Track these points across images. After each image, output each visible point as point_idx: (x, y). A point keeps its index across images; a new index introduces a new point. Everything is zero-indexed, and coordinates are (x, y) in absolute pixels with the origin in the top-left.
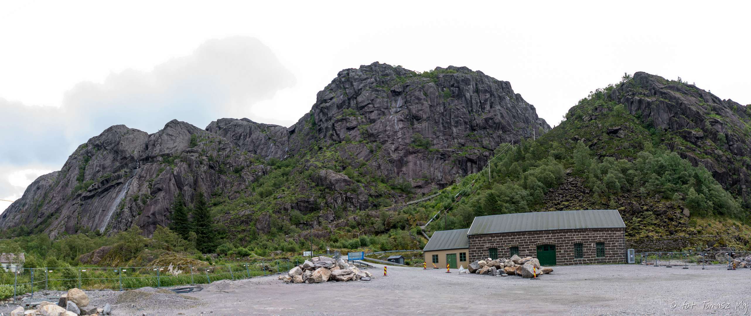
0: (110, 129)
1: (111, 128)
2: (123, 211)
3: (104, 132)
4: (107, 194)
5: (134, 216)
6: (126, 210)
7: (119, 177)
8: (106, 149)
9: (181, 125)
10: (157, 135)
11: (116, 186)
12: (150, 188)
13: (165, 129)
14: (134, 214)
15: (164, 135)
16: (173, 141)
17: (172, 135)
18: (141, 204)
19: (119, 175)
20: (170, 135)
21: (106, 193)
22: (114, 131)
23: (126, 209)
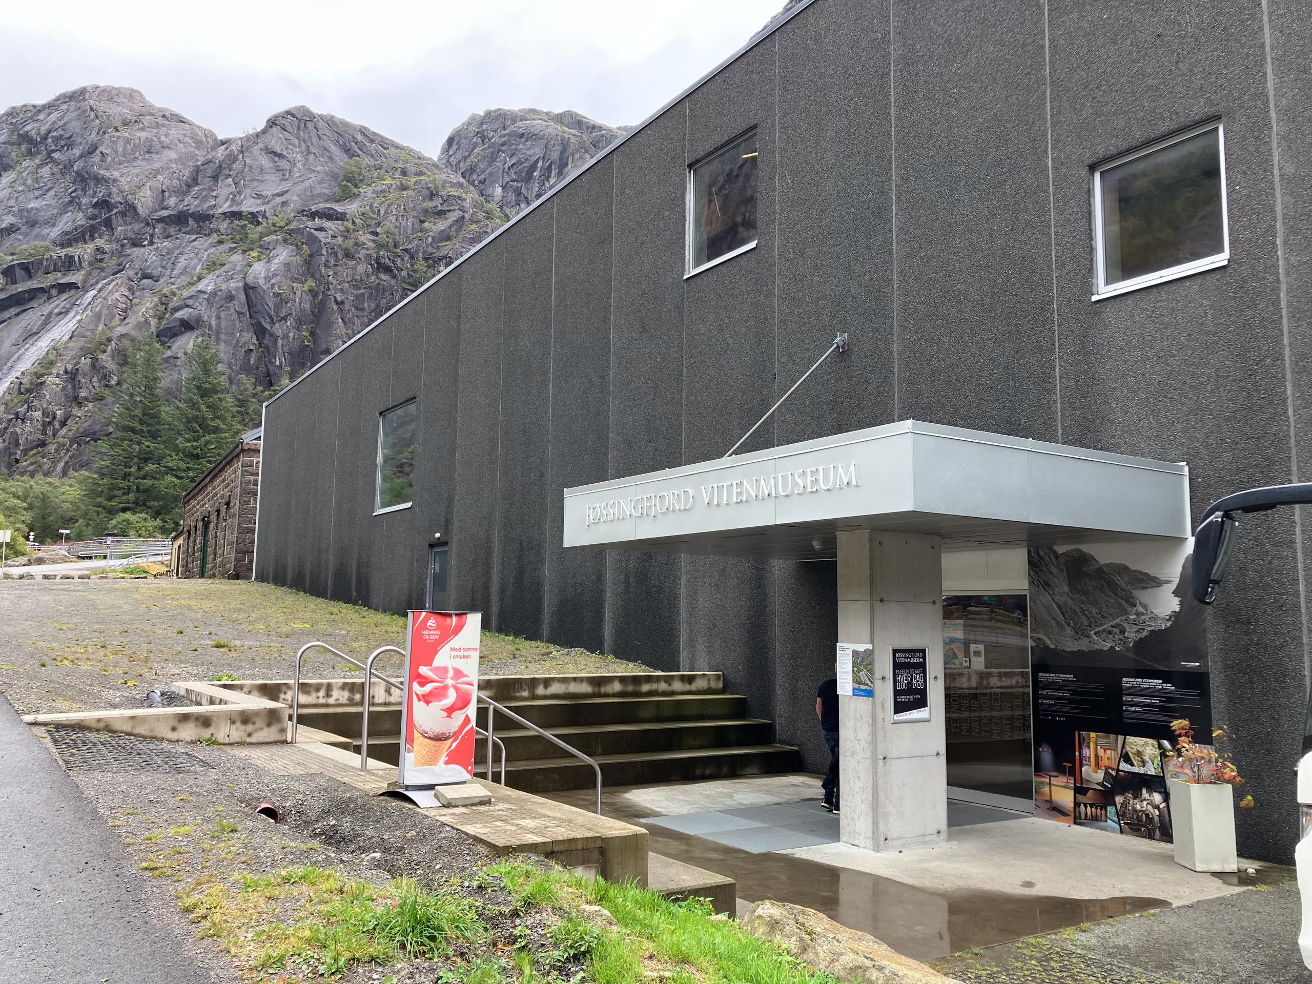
4: (18, 315)
5: (80, 404)
7: (69, 264)
8: (53, 161)
9: (321, 124)
11: (54, 292)
12: (160, 319)
13: (264, 132)
14: (82, 395)
16: (280, 174)
17: (281, 156)
19: (72, 257)
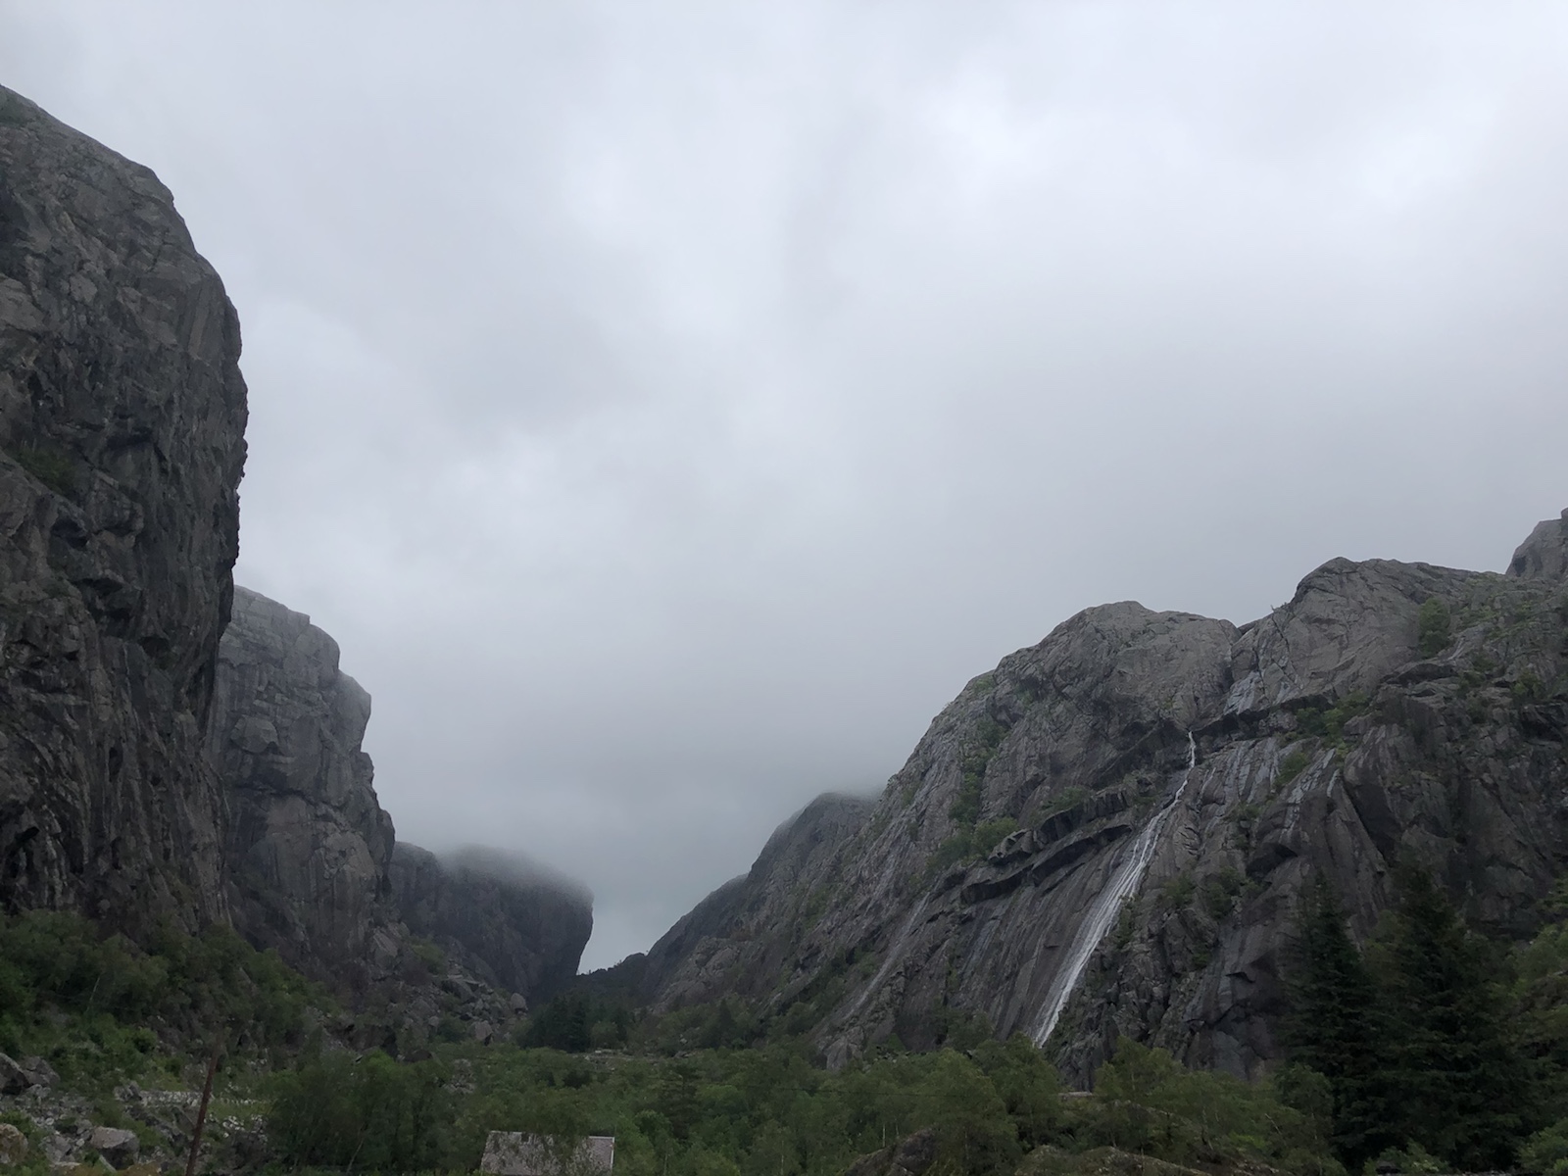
0: (1077, 623)
1: (1081, 616)
2: (1127, 953)
3: (1054, 633)
4: (1068, 875)
5: (1178, 976)
6: (1140, 949)
7: (1114, 805)
8: (1065, 697)
9: (1367, 573)
10: (1266, 628)
11: (1103, 841)
12: (1245, 848)
13: (1297, 599)
14: (1178, 964)
15: (1296, 623)
16: (1336, 642)
17: (1329, 622)
18: (1204, 919)
19: (1114, 796)
20: (1319, 621)
21: (1063, 872)
22: (1089, 629)
23: (1142, 940)
